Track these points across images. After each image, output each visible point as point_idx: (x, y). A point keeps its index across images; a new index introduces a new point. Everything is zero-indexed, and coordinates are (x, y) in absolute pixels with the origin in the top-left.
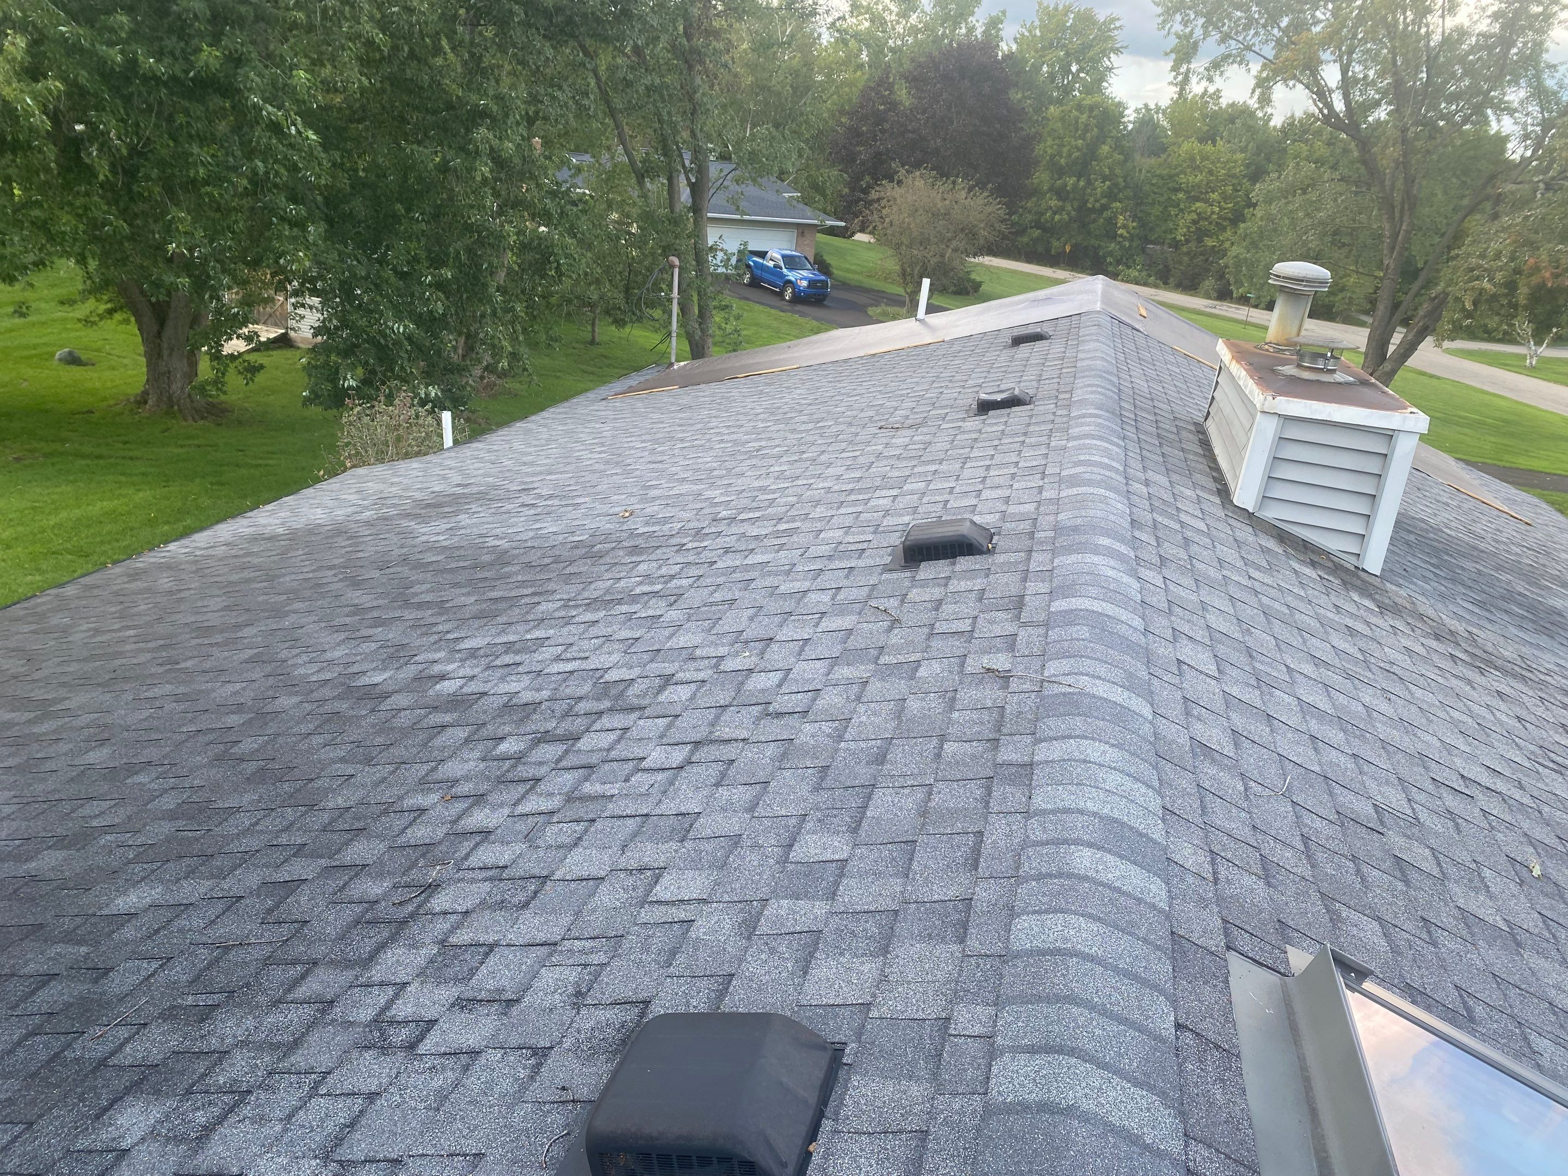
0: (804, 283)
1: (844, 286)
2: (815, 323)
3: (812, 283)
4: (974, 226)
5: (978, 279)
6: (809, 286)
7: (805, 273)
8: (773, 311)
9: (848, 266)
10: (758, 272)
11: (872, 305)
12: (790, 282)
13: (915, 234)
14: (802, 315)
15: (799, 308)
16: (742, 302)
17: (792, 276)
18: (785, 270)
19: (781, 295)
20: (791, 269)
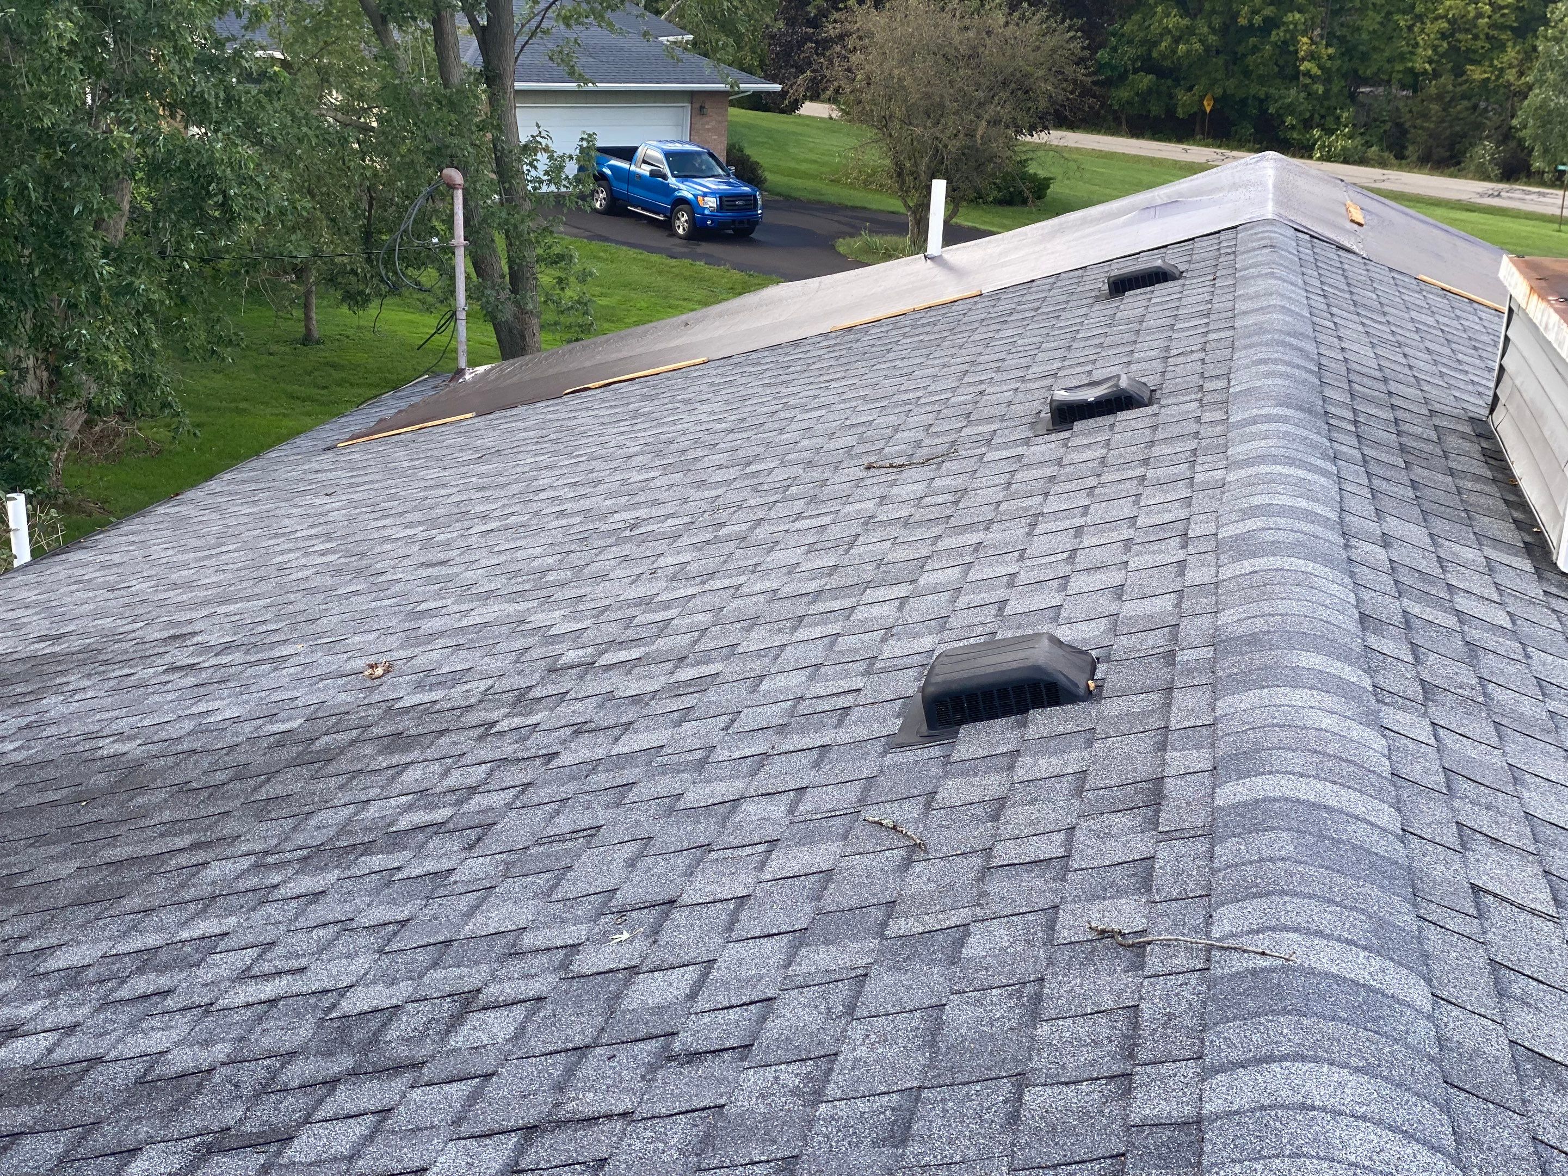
0: (711, 202)
1: (789, 202)
2: (737, 275)
3: (725, 201)
4: (1027, 75)
5: (1042, 173)
6: (721, 207)
7: (711, 184)
8: (655, 258)
9: (793, 165)
10: (620, 187)
11: (843, 235)
12: (683, 201)
13: (914, 97)
14: (712, 261)
15: (705, 248)
16: (595, 245)
17: (686, 190)
18: (672, 181)
19: (668, 226)
20: (684, 176)
